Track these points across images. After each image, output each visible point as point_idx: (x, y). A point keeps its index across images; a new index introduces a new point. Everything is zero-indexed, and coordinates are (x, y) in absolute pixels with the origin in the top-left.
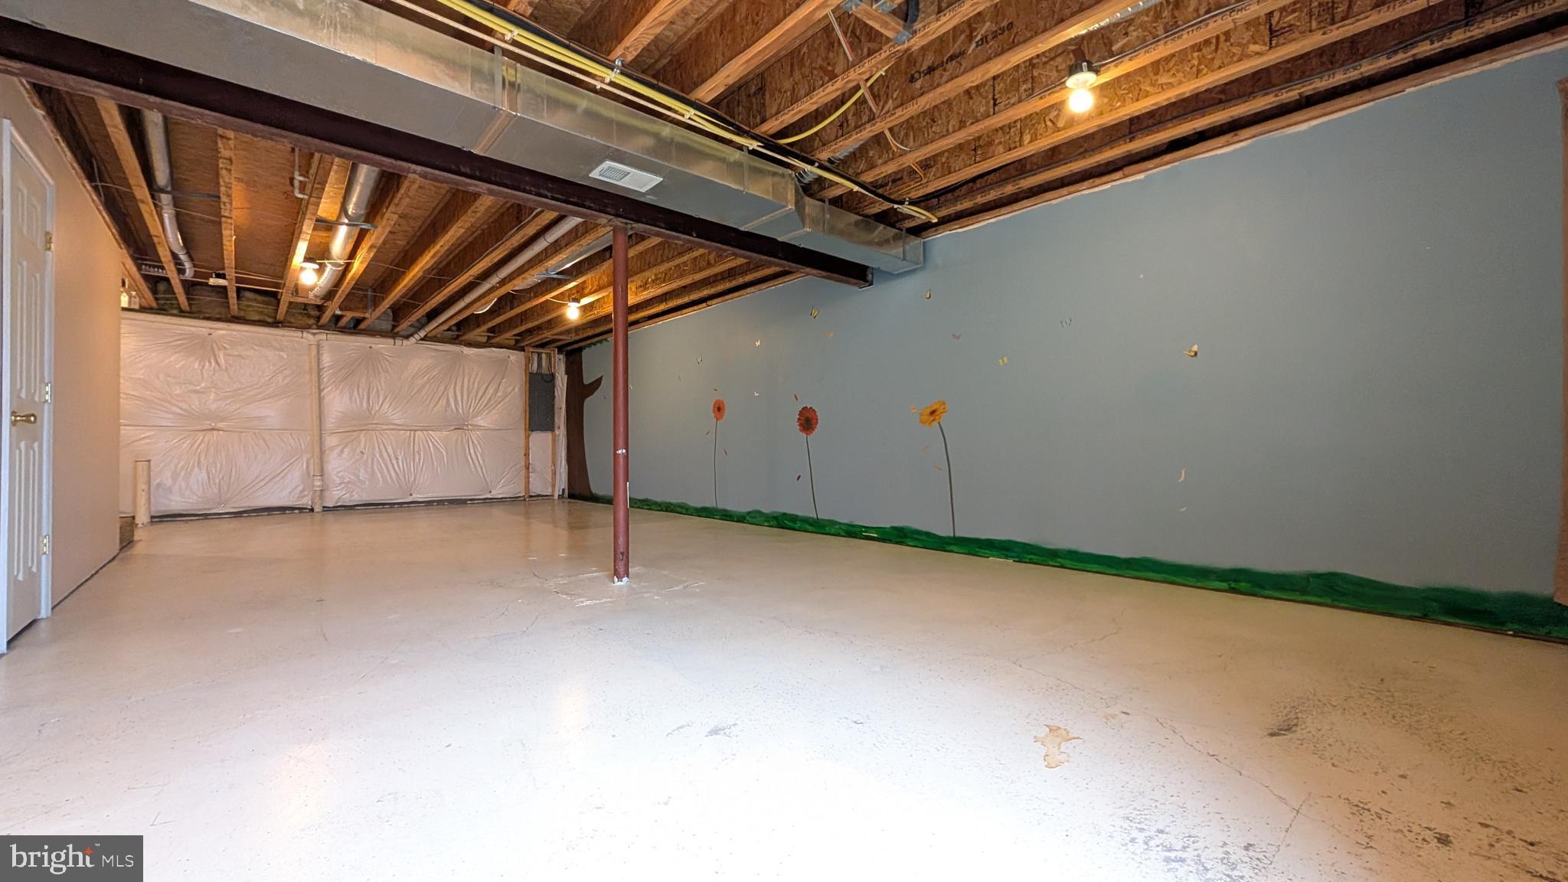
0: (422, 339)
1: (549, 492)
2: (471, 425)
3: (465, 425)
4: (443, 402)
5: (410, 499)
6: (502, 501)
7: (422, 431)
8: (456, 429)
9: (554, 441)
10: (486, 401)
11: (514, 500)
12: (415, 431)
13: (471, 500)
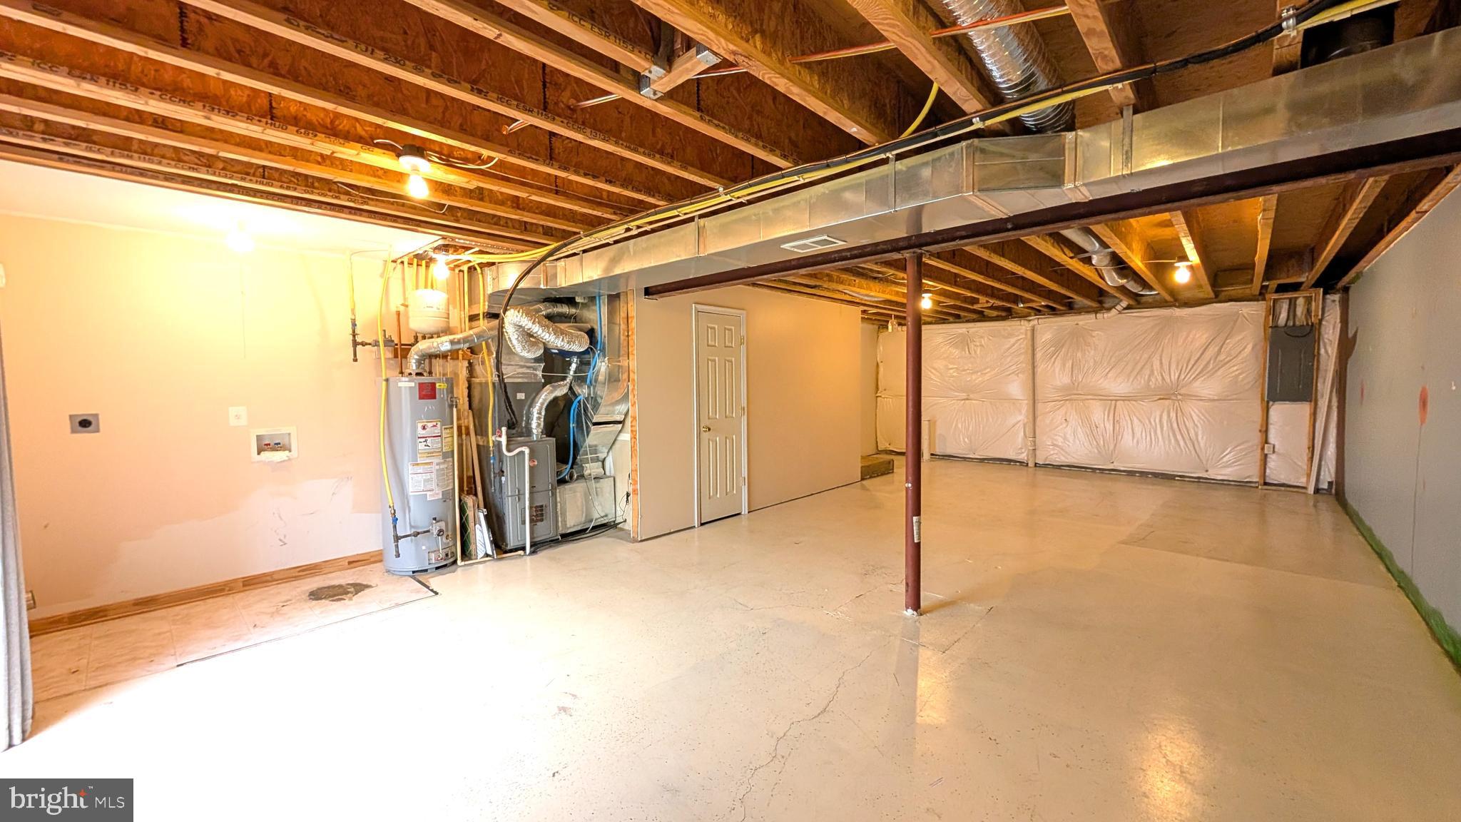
0: (1125, 309)
1: (1302, 481)
2: (1180, 395)
3: (1174, 394)
4: (1147, 372)
5: (1111, 467)
6: (1223, 483)
7: (1123, 400)
8: (1160, 399)
9: (1314, 415)
10: (1202, 367)
11: (1241, 485)
12: (1116, 400)
13: (1180, 476)
